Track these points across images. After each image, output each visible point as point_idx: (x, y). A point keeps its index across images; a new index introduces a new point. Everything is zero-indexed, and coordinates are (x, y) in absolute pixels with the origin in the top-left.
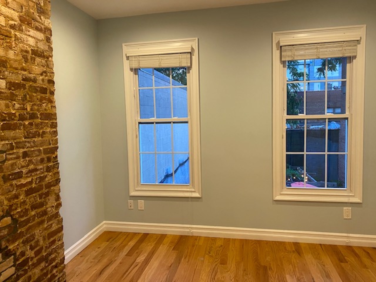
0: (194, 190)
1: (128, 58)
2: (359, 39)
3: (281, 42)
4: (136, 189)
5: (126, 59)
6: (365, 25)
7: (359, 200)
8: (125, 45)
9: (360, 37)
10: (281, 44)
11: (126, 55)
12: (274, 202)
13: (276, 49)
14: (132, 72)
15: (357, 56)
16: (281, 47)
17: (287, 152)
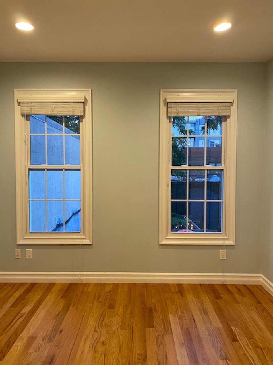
0: (84, 237)
1: (19, 103)
2: (232, 101)
3: (167, 99)
4: (24, 237)
5: (17, 104)
6: (237, 90)
7: (232, 243)
8: (17, 91)
9: (233, 99)
10: (168, 101)
11: (17, 100)
12: (160, 246)
13: (163, 105)
14: (24, 118)
15: (231, 116)
16: (167, 103)
17: (171, 199)
